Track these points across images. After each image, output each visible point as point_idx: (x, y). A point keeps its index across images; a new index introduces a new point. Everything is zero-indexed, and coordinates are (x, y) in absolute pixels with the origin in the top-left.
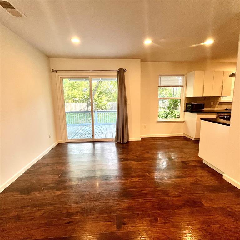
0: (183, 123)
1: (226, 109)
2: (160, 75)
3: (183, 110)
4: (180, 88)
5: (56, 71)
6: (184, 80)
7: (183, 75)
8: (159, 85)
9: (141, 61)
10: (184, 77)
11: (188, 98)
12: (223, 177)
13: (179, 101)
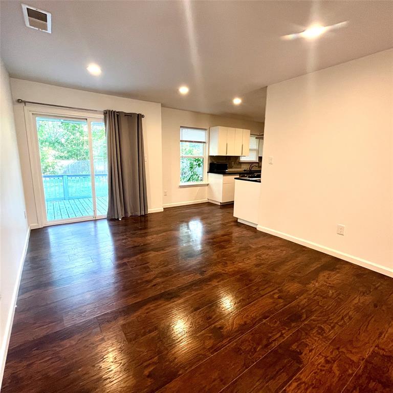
0: (207, 187)
1: (245, 170)
2: (181, 127)
3: (207, 171)
4: (202, 144)
5: (25, 102)
6: (207, 136)
7: (205, 129)
8: (181, 139)
9: (162, 106)
10: (207, 131)
11: (211, 157)
12: (257, 229)
13: (202, 161)
